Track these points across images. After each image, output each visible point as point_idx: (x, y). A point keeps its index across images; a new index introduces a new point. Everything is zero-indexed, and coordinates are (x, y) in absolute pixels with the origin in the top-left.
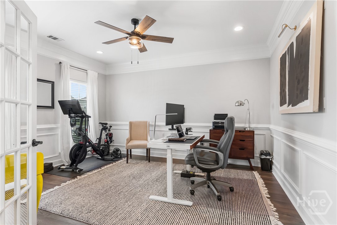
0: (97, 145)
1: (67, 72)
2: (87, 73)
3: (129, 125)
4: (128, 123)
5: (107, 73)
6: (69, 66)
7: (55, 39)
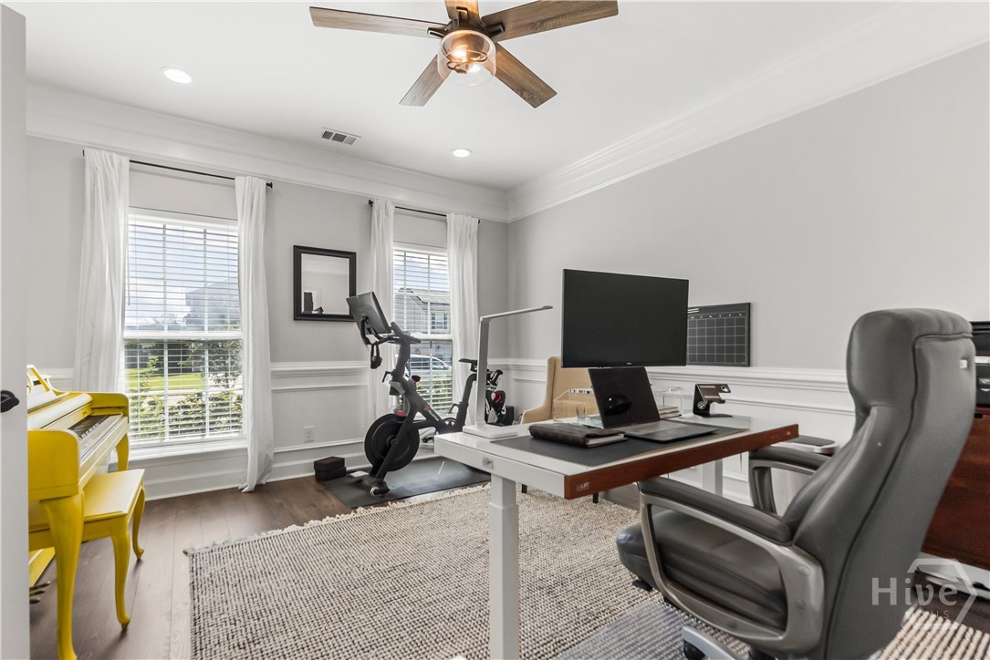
0: (453, 423)
1: (387, 222)
2: (446, 221)
3: (546, 369)
4: (545, 363)
5: (510, 218)
6: (392, 209)
7: (340, 138)
